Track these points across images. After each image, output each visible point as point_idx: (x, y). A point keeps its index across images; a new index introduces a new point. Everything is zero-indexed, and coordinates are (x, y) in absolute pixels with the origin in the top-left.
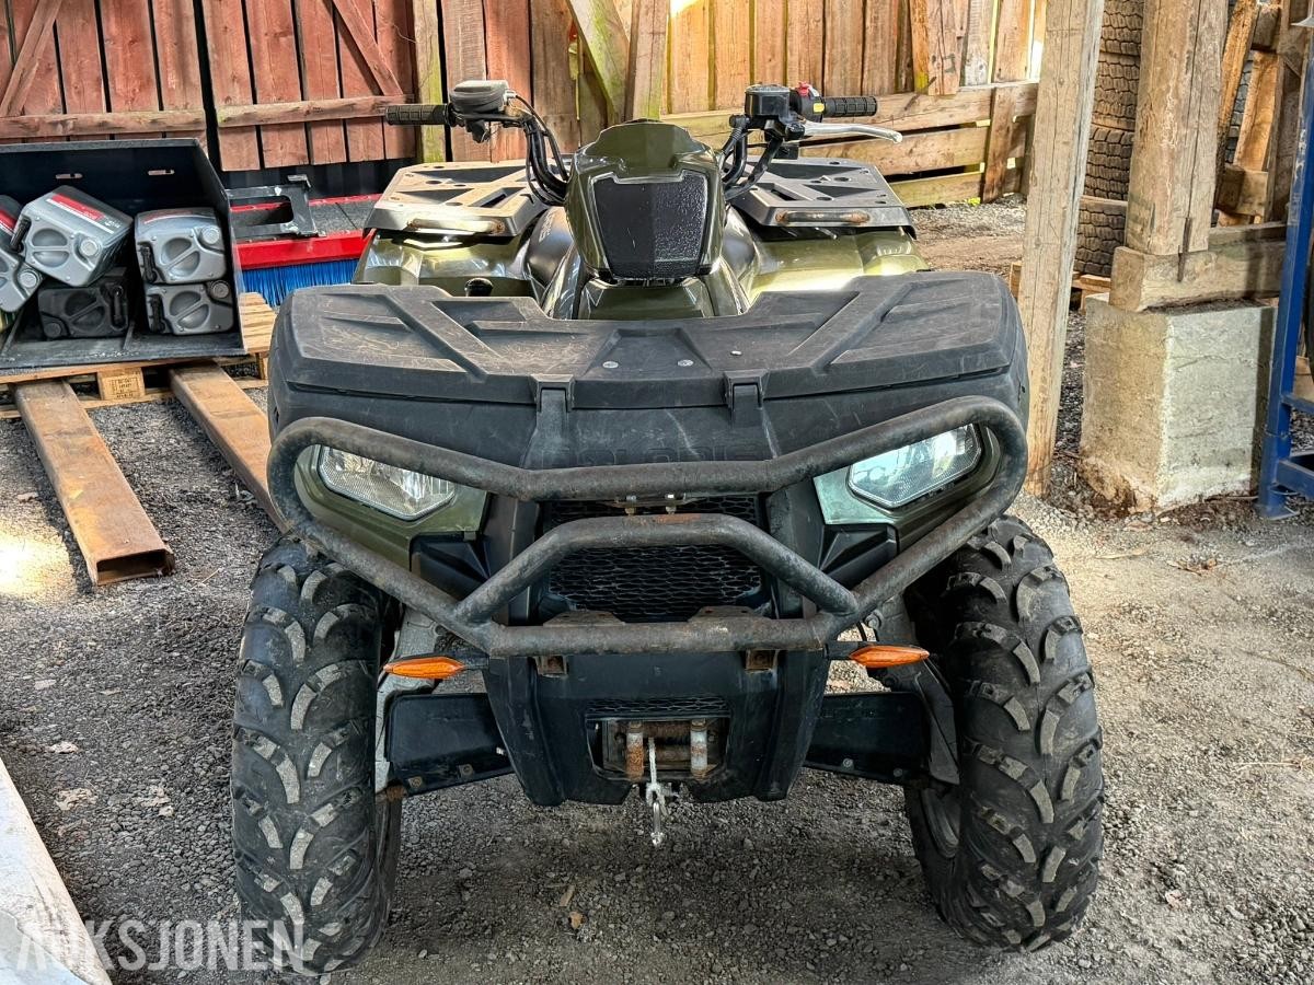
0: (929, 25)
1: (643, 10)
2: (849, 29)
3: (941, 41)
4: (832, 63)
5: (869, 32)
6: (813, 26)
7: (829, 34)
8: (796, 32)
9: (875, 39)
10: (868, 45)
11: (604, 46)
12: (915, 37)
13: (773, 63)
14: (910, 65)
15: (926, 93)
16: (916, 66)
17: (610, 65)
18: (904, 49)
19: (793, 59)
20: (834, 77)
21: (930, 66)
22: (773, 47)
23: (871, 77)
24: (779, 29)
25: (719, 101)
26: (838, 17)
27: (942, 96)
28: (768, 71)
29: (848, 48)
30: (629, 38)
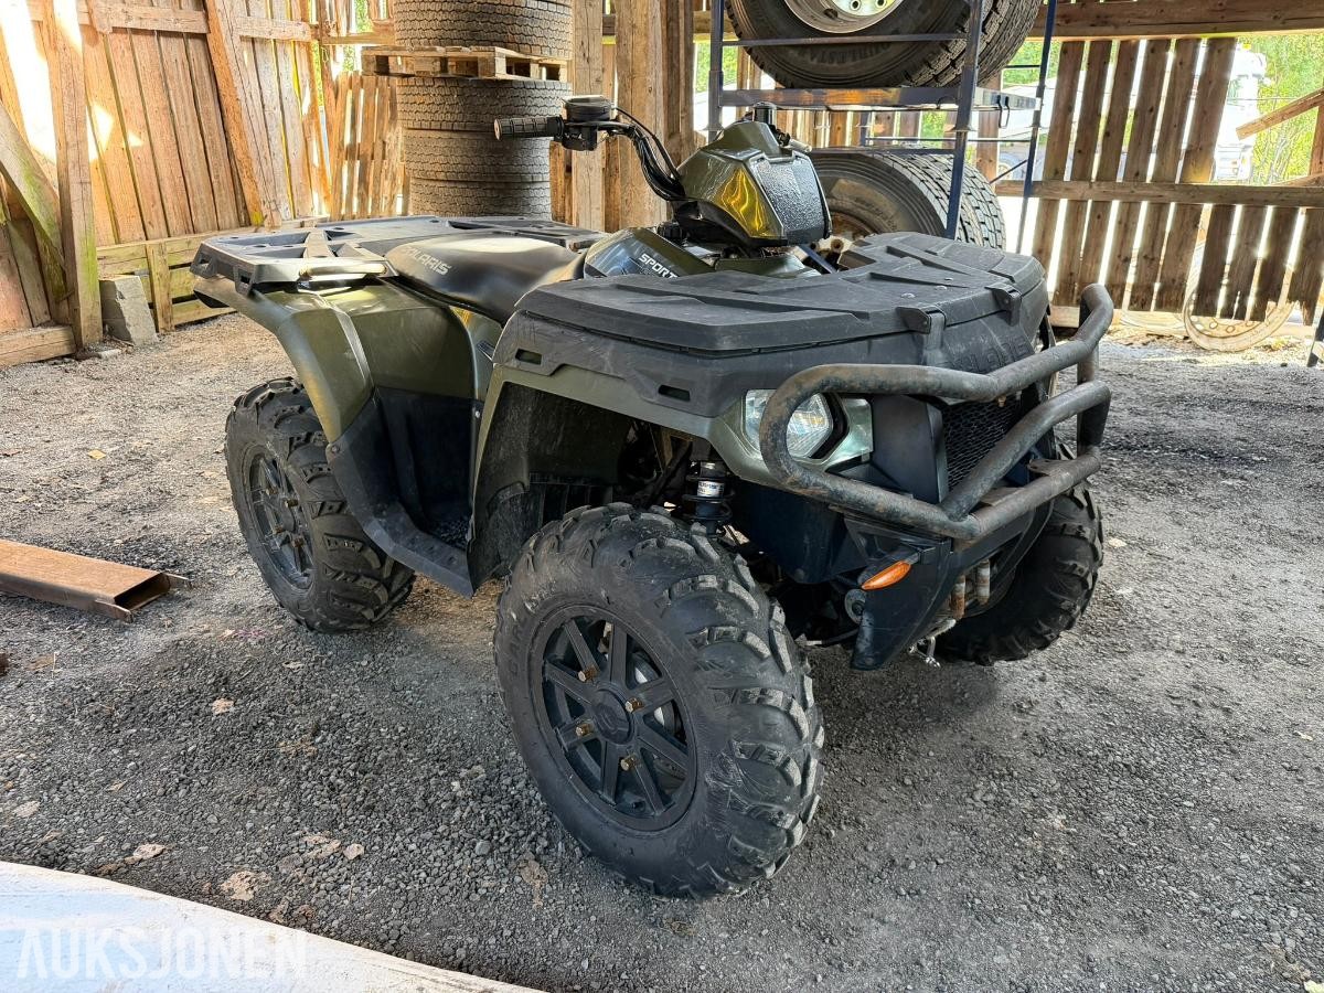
0: (257, 180)
1: (70, 166)
2: (201, 183)
3: (266, 191)
4: (195, 207)
5: (215, 185)
6: (177, 181)
7: (189, 186)
8: (166, 184)
9: (220, 190)
10: (216, 196)
11: (35, 195)
12: (245, 189)
13: (155, 207)
14: (245, 208)
15: (263, 226)
16: (249, 207)
17: (44, 210)
18: (239, 197)
19: (168, 205)
20: (199, 217)
21: (263, 208)
22: (153, 197)
23: (223, 217)
24: (155, 183)
25: (122, 236)
26: (193, 175)
27: (273, 227)
28: (153, 214)
29: (203, 197)
30: (57, 191)
